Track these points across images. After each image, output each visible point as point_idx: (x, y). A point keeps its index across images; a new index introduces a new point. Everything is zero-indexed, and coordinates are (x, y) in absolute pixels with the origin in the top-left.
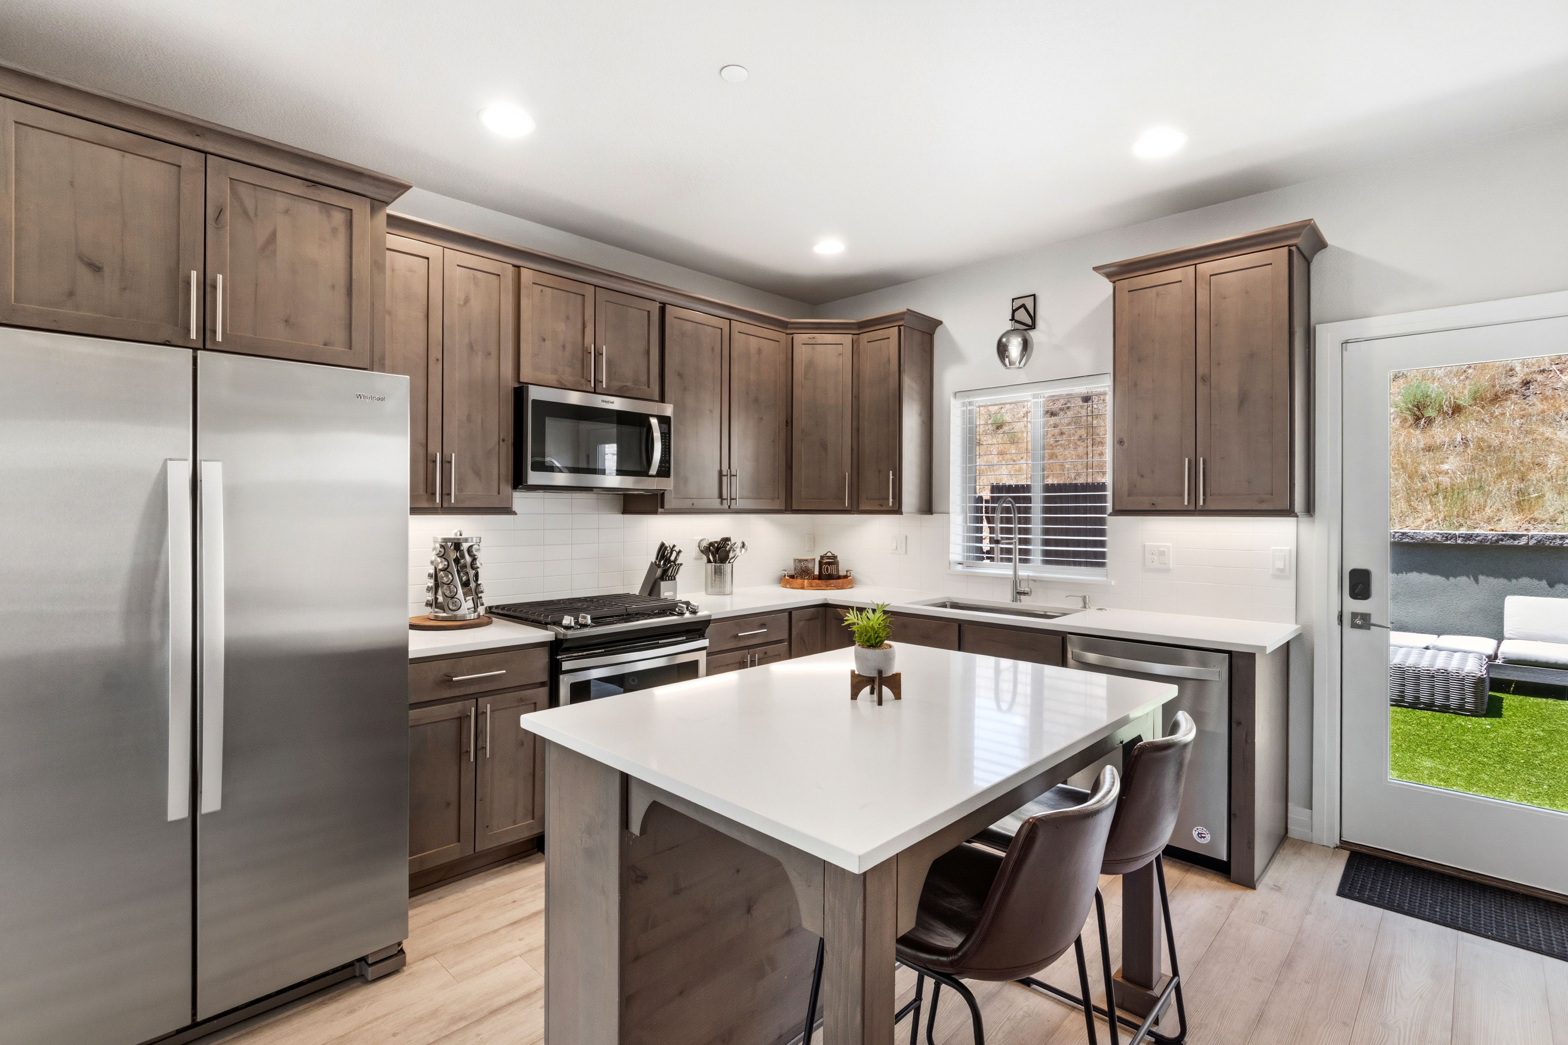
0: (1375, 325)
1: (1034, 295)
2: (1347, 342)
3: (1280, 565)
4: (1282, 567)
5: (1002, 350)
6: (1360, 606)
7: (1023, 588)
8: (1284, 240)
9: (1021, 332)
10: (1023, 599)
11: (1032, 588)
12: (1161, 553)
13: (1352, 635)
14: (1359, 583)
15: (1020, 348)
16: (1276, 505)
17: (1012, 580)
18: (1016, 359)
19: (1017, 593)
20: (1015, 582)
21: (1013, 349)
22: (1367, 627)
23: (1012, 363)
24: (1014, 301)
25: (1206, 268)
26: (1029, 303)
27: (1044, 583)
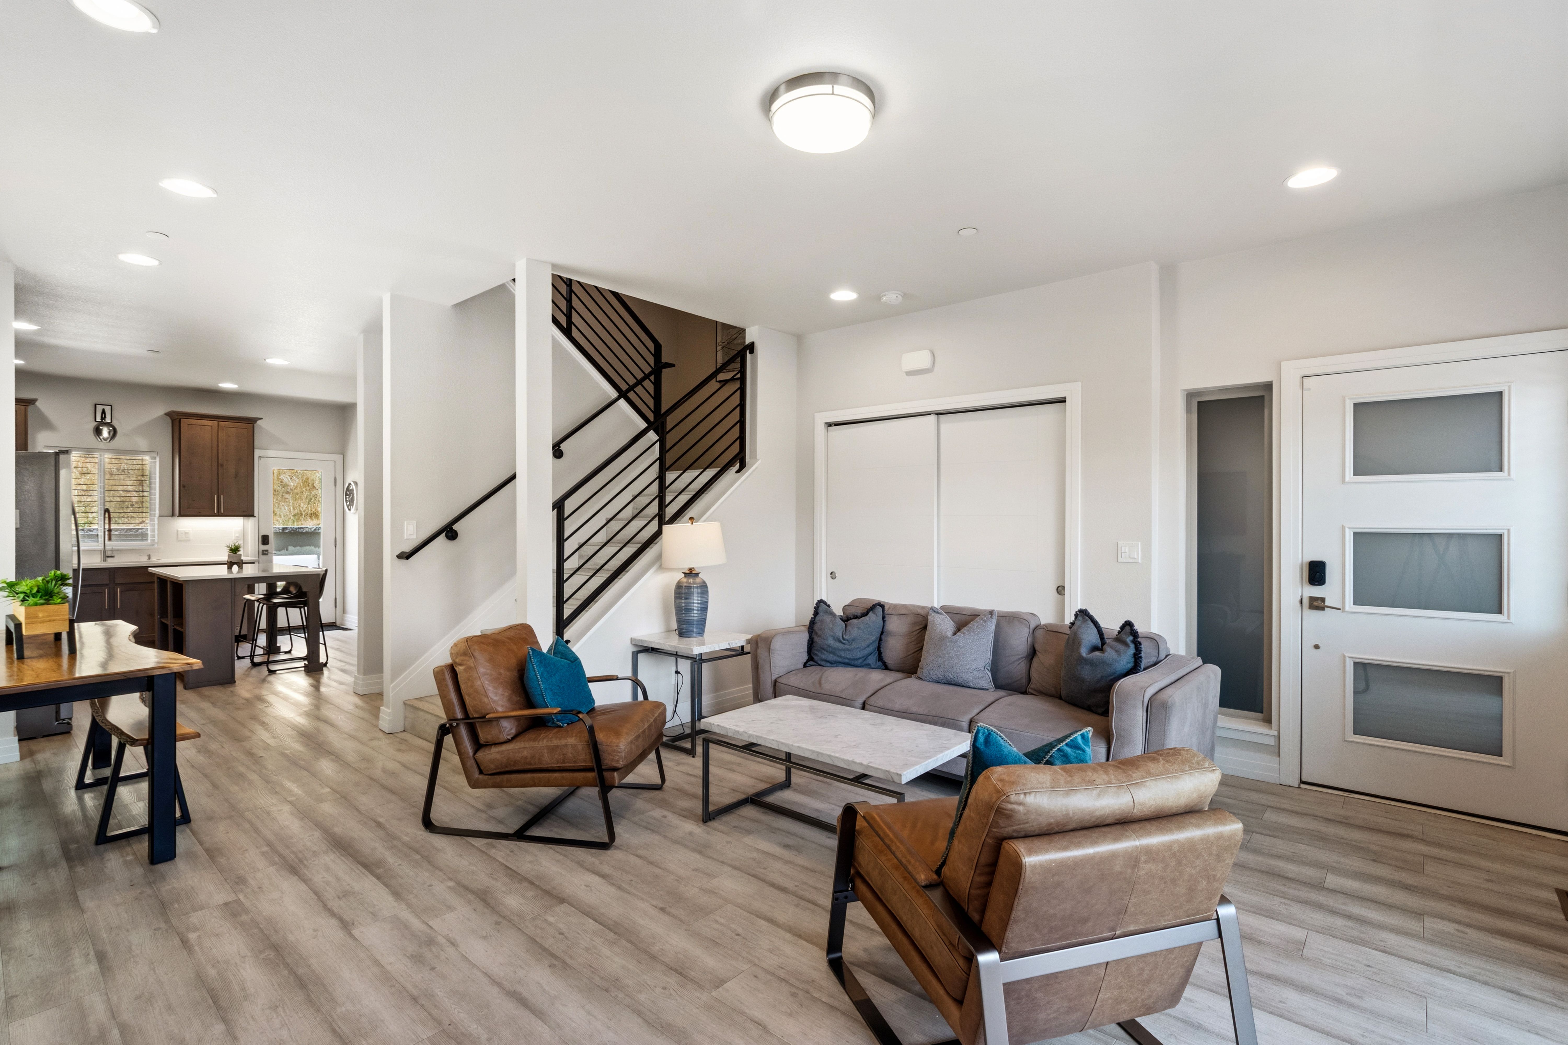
0: (271, 453)
1: (112, 406)
2: (260, 457)
3: (237, 535)
5: (98, 432)
6: (265, 547)
7: (109, 554)
8: (251, 422)
9: (109, 425)
10: (109, 560)
11: (115, 554)
12: (186, 533)
13: (263, 557)
14: (265, 540)
15: (112, 433)
16: (248, 513)
17: (101, 551)
18: (108, 438)
19: (106, 556)
20: (105, 551)
21: (105, 433)
22: (267, 554)
23: (105, 439)
24: (97, 406)
25: (222, 423)
26: (108, 410)
27: (120, 551)
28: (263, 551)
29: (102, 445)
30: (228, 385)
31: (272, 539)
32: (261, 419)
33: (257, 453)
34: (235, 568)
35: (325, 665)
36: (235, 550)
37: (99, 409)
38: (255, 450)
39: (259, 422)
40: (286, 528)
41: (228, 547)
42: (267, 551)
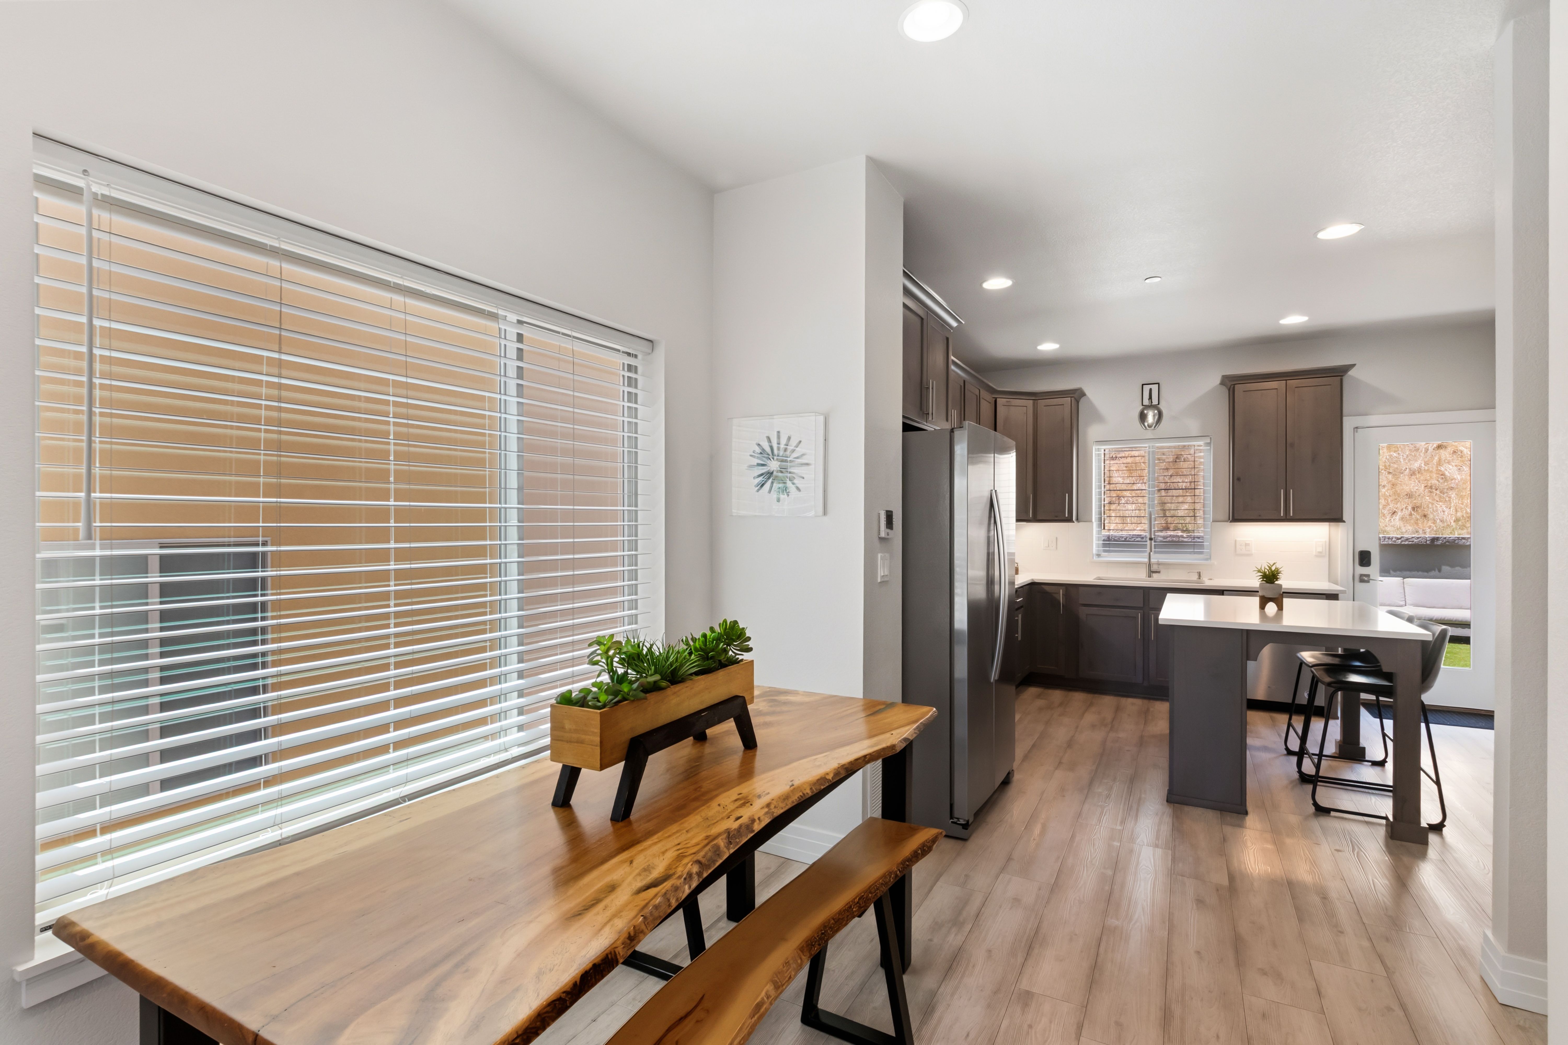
0: (1374, 420)
1: (1159, 384)
2: (1357, 428)
3: (1320, 549)
4: (1321, 551)
5: (1143, 417)
6: (1364, 570)
7: (1154, 568)
8: (1339, 373)
9: (1156, 407)
10: (1155, 576)
11: (1161, 568)
12: (1247, 545)
13: (1360, 586)
14: (1364, 558)
15: (1157, 417)
16: (1334, 515)
17: (1146, 564)
18: (1153, 424)
19: (1151, 572)
20: (1150, 565)
21: (1151, 417)
22: (1368, 582)
23: (1150, 426)
24: (1144, 386)
25: (1292, 383)
26: (1155, 388)
27: (1167, 565)
28: (1361, 575)
29: (1149, 434)
30: (1294, 320)
31: (1375, 558)
32: (1354, 365)
33: (1348, 423)
34: (1271, 608)
35: (1438, 828)
36: (1270, 577)
37: (1146, 389)
38: (1345, 419)
39: (1351, 373)
40: (1438, 539)
41: (1259, 571)
42: (1368, 576)
